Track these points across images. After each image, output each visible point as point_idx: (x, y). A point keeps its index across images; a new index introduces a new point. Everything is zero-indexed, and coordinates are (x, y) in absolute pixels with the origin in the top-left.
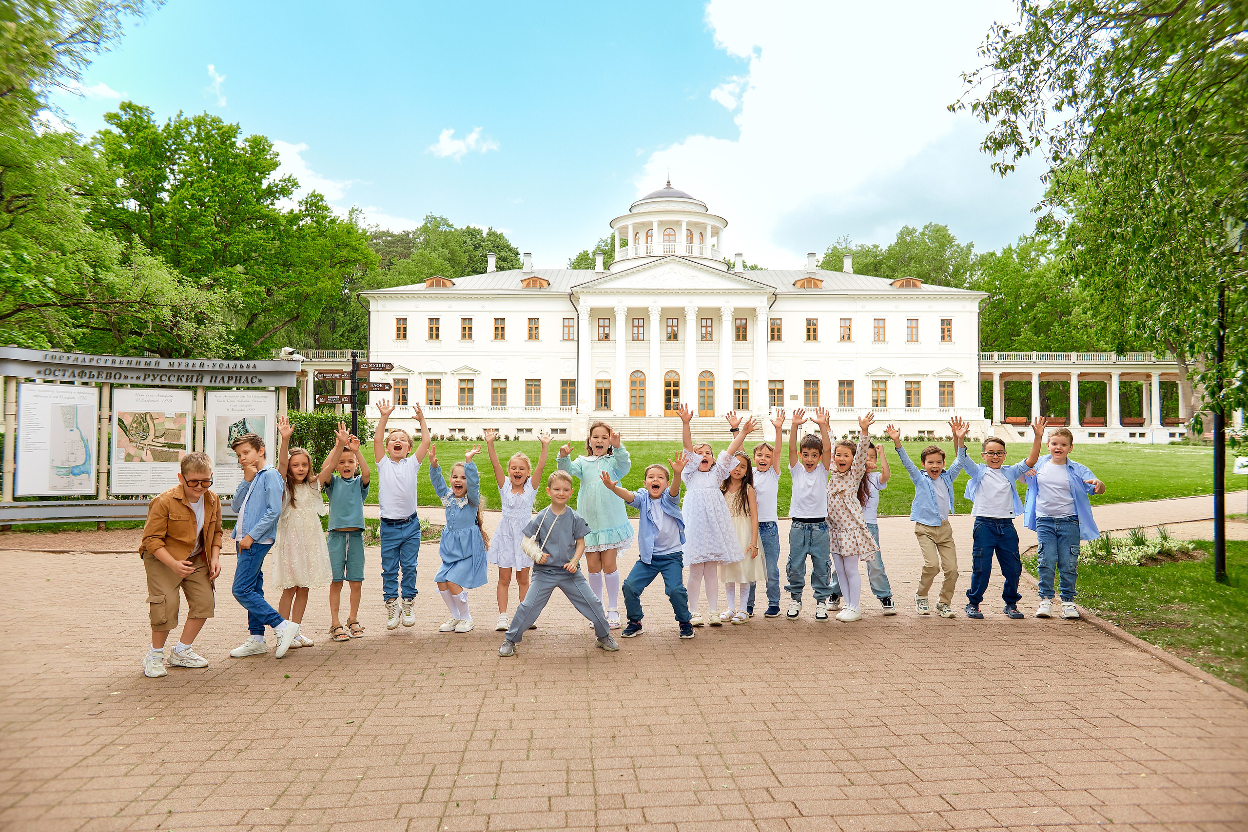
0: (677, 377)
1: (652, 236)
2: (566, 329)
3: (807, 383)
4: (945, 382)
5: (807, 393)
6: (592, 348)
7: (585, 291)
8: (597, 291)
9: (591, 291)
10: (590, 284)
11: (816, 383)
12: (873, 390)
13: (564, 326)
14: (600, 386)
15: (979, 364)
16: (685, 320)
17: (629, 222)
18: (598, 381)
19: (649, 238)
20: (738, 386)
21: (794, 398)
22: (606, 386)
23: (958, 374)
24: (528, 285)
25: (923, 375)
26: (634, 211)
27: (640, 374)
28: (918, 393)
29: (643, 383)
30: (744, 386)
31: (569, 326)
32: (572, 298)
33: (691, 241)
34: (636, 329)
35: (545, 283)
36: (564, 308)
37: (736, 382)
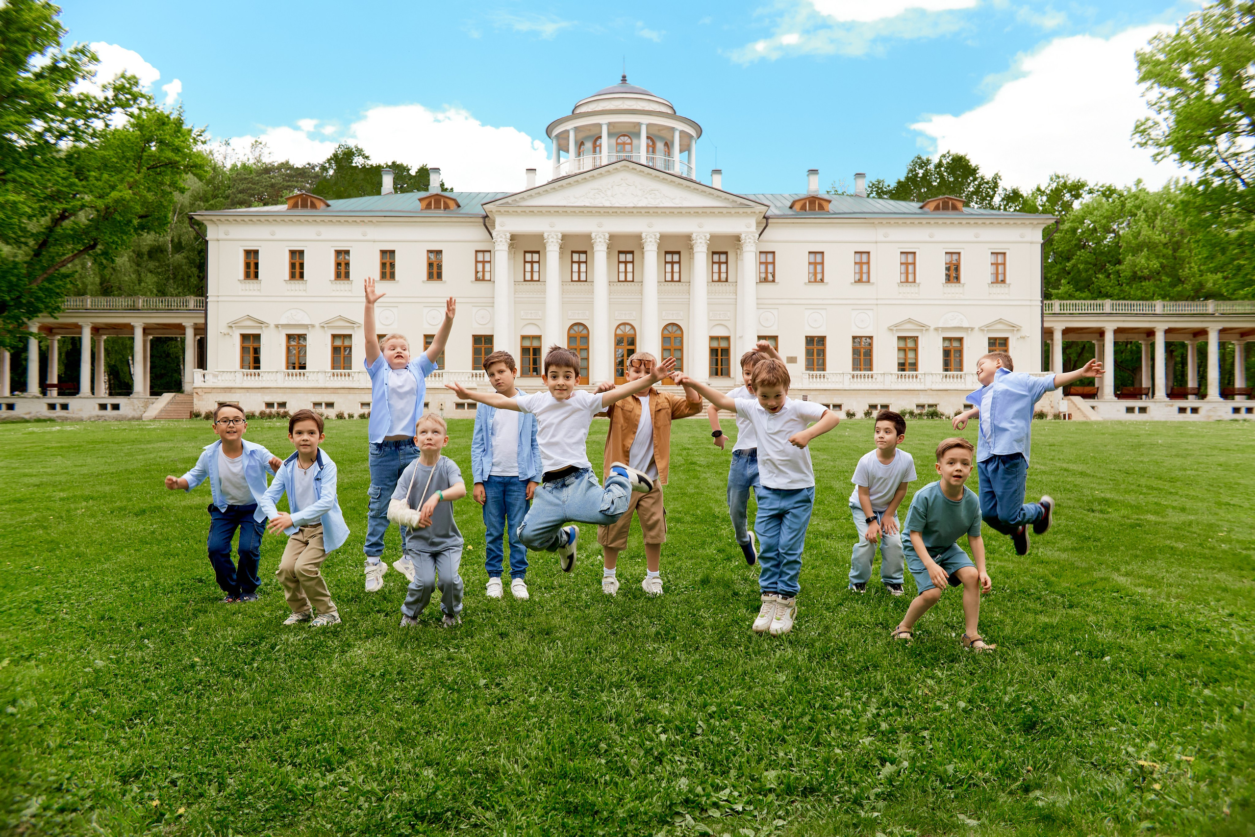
0: (632, 332)
1: (600, 146)
2: (480, 266)
3: (810, 340)
4: (996, 339)
5: (809, 353)
6: (515, 292)
7: (502, 209)
8: (519, 210)
9: (511, 209)
10: (509, 200)
11: (822, 340)
12: (899, 349)
13: (477, 262)
14: (527, 344)
15: (1042, 314)
16: (643, 253)
17: (569, 126)
18: (524, 338)
19: (598, 149)
20: (715, 344)
21: (792, 360)
22: (535, 344)
23: (1014, 328)
24: (428, 206)
25: (967, 329)
26: (578, 111)
27: (581, 328)
28: (960, 351)
29: (586, 338)
30: (723, 344)
31: (484, 262)
32: (486, 221)
33: (654, 152)
34: (575, 266)
35: (452, 204)
36: (475, 234)
37: (712, 338)
